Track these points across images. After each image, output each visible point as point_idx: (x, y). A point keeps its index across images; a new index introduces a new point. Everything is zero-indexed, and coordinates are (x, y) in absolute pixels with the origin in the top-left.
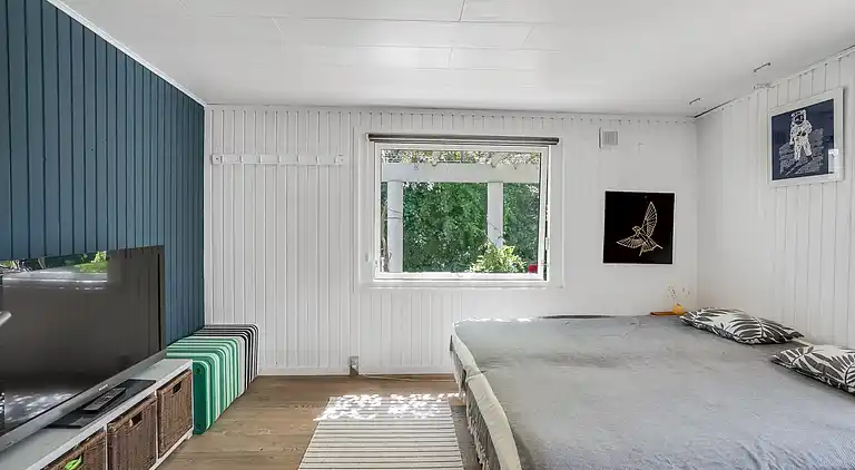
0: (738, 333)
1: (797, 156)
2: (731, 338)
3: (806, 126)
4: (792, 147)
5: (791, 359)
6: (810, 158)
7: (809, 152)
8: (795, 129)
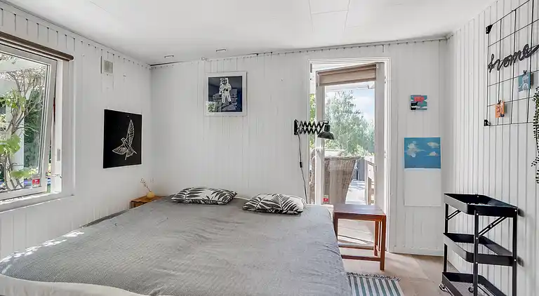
0: (221, 199)
1: (223, 101)
2: (215, 203)
3: (228, 86)
4: (221, 96)
5: (255, 206)
6: (230, 103)
7: (230, 100)
8: (222, 87)
